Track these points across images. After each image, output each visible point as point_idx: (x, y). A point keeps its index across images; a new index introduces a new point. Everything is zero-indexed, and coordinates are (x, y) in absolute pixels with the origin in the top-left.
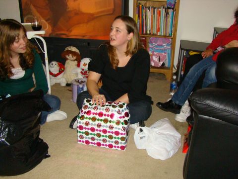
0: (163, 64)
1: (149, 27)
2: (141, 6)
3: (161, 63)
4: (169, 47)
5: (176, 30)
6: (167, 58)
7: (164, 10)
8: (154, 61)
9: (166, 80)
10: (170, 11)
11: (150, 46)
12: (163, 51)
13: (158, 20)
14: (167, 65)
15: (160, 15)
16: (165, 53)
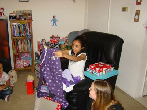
0: (29, 65)
1: (20, 49)
2: (15, 40)
3: (28, 64)
4: (31, 57)
5: (33, 49)
6: (30, 61)
7: (26, 41)
8: (25, 64)
9: (32, 71)
10: (29, 41)
11: (22, 57)
12: (28, 59)
13: (24, 46)
14: (31, 65)
15: (24, 43)
16: (29, 59)
